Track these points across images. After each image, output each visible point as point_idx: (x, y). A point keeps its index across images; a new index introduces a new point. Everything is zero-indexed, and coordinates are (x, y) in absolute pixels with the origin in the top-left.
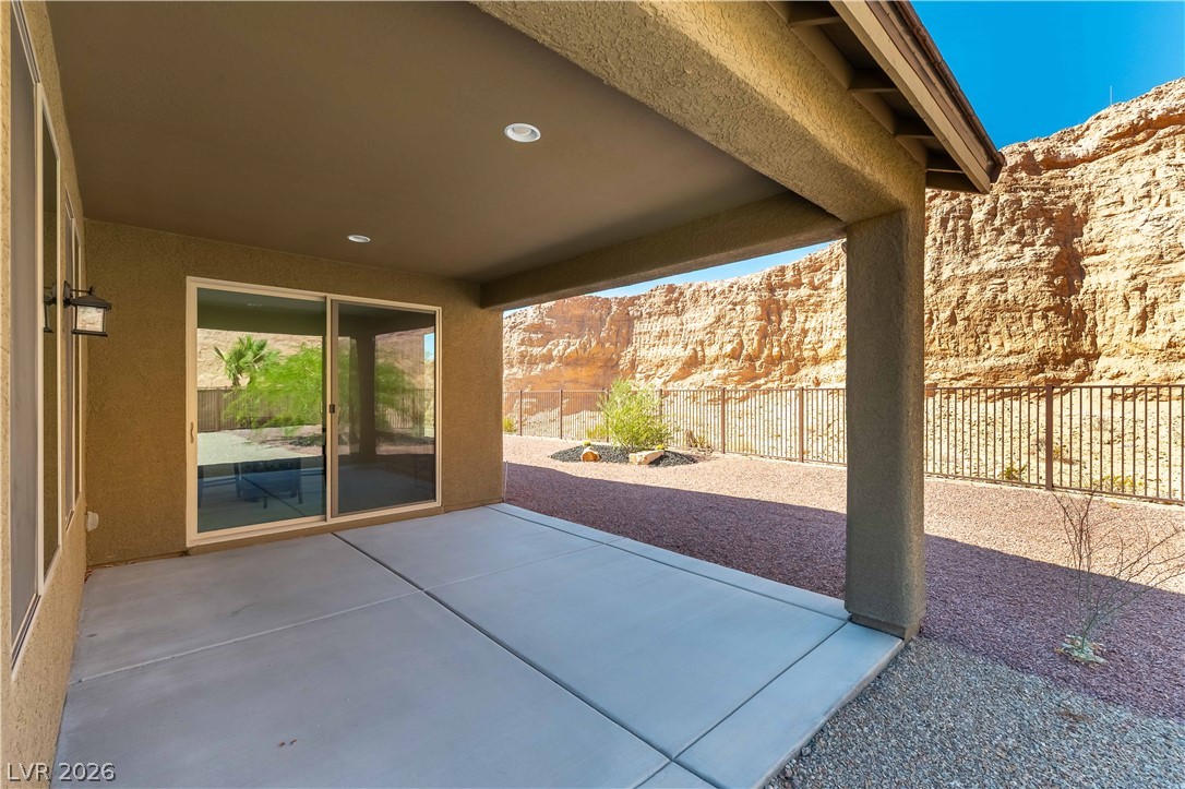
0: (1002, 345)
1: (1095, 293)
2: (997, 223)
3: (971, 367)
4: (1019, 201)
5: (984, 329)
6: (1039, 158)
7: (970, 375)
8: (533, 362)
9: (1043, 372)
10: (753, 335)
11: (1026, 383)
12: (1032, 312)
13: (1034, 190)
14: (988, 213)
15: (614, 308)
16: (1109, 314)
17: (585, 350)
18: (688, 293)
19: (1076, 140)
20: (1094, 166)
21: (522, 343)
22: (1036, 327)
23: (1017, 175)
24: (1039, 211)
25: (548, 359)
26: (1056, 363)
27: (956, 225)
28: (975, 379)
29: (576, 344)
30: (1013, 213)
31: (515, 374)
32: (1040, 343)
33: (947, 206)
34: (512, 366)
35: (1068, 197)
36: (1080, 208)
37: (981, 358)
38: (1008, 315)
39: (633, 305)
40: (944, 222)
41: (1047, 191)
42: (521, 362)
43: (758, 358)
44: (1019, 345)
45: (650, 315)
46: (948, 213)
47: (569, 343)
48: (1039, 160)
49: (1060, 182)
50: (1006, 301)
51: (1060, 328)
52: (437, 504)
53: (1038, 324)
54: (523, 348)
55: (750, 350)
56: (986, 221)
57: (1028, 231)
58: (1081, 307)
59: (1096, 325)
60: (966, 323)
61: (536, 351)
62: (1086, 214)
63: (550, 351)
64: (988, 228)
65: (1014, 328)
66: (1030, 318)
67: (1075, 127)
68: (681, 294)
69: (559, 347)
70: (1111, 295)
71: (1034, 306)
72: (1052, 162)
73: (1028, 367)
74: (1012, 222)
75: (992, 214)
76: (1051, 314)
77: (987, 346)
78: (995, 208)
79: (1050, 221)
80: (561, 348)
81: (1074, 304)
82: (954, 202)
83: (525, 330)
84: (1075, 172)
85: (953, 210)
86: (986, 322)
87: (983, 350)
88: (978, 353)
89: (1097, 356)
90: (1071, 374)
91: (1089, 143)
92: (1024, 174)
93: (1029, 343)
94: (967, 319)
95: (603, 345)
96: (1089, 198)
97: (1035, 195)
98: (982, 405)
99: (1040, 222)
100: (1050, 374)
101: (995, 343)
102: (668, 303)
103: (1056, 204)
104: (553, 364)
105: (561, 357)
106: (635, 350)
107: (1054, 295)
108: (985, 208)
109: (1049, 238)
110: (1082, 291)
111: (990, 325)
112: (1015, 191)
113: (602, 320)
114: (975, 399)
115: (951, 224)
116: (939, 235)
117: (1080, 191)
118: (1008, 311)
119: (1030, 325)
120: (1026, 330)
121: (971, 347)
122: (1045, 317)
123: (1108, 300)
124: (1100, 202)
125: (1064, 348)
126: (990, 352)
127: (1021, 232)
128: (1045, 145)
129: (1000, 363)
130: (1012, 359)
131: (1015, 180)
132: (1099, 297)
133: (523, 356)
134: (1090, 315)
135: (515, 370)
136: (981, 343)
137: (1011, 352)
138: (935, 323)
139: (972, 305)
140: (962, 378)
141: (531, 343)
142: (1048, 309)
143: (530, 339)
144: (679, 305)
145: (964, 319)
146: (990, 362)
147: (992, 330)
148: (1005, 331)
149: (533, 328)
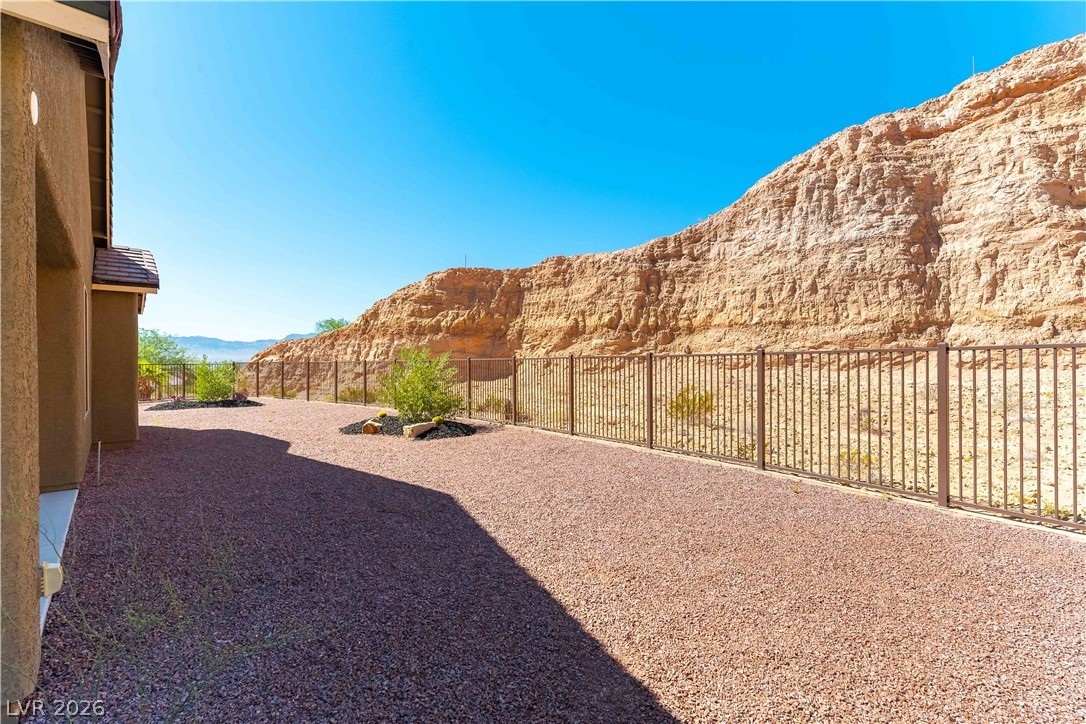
0: (859, 313)
1: (949, 260)
2: (859, 192)
3: (828, 335)
4: (881, 170)
5: (843, 297)
6: (904, 128)
7: (827, 343)
8: (421, 333)
9: (895, 340)
10: (630, 305)
12: (887, 280)
13: (897, 159)
14: (851, 183)
15: (506, 280)
16: (962, 281)
17: (474, 320)
18: (576, 265)
19: (940, 110)
20: (956, 135)
21: (412, 314)
22: (891, 295)
23: (881, 146)
24: (901, 180)
25: (436, 329)
26: (910, 331)
27: (820, 194)
28: (831, 348)
29: (465, 314)
30: (875, 182)
31: (404, 344)
32: (894, 311)
33: (813, 176)
34: (402, 337)
35: (929, 166)
36: (940, 177)
37: (839, 326)
38: (865, 283)
39: (524, 277)
40: (810, 192)
41: (909, 161)
42: (410, 333)
43: (635, 327)
44: (874, 312)
45: (539, 286)
46: (814, 184)
47: (458, 314)
48: (904, 130)
49: (919, 152)
50: (863, 270)
51: (914, 296)
53: (893, 292)
54: (413, 319)
55: (627, 320)
56: (849, 191)
57: (888, 200)
58: (936, 275)
59: (949, 293)
60: (826, 291)
61: (426, 322)
62: (946, 183)
63: (439, 321)
64: (851, 197)
65: (871, 296)
66: (886, 286)
67: (940, 98)
68: (569, 265)
69: (447, 318)
70: (965, 263)
71: (890, 274)
72: (916, 133)
73: (882, 335)
74: (873, 191)
75: (855, 184)
76: (906, 282)
77: (845, 314)
78: (858, 177)
79: (910, 189)
80: (449, 319)
81: (929, 272)
82: (820, 173)
83: (415, 301)
84: (937, 141)
85: (818, 179)
86: (845, 291)
87: (842, 318)
88: (837, 321)
89: (949, 324)
90: (922, 342)
91: (951, 114)
92: (888, 144)
93: (884, 311)
94: (827, 287)
95: (492, 316)
96: (949, 167)
97: (897, 164)
99: (901, 191)
100: (902, 342)
101: (852, 310)
102: (556, 274)
103: (916, 173)
104: (441, 334)
105: (448, 328)
106: (523, 321)
107: (909, 263)
108: (848, 178)
109: (908, 206)
110: (938, 259)
111: (848, 293)
112: (878, 161)
113: (492, 293)
115: (816, 193)
116: (805, 205)
117: (941, 160)
118: (866, 279)
119: (885, 293)
120: (882, 298)
121: (830, 315)
122: (900, 285)
123: (962, 267)
124: (959, 170)
125: (917, 316)
126: (848, 320)
127: (882, 201)
128: (910, 115)
129: (855, 332)
130: (867, 328)
131: (880, 150)
132: (953, 265)
133: (412, 326)
134: (945, 283)
135: (404, 340)
136: (840, 312)
137: (866, 321)
138: (798, 293)
139: (832, 274)
140: (819, 347)
141: (421, 314)
142: (903, 277)
143: (420, 310)
144: (567, 276)
145: (824, 288)
146: (847, 331)
147: (850, 299)
148: (862, 300)
149: (424, 300)
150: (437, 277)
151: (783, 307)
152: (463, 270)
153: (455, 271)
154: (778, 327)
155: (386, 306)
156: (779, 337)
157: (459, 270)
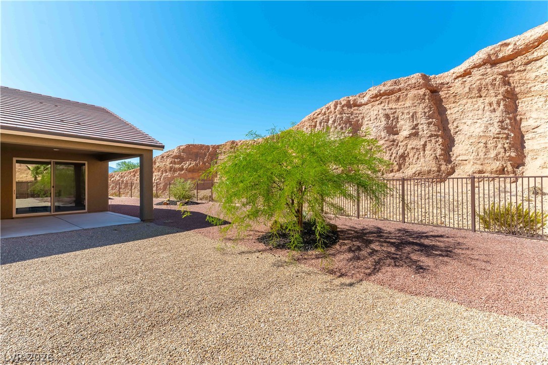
2: (335, 125)
4: (342, 117)
6: (352, 102)
8: (175, 170)
13: (348, 114)
14: (333, 121)
15: (211, 149)
17: (197, 166)
18: (239, 144)
19: (363, 97)
20: (366, 107)
21: (171, 163)
23: (344, 108)
24: (348, 121)
25: (182, 169)
27: (324, 124)
29: (193, 163)
30: (340, 121)
31: (167, 175)
33: (322, 118)
34: (167, 172)
35: (357, 117)
36: (360, 121)
39: (219, 148)
40: (320, 123)
41: (352, 114)
42: (170, 171)
45: (225, 152)
46: (322, 120)
47: (191, 163)
49: (355, 112)
52: (86, 210)
54: (171, 165)
56: (333, 123)
57: (344, 128)
61: (177, 166)
62: (362, 123)
63: (183, 166)
64: (333, 126)
67: (364, 93)
68: (237, 144)
69: (186, 165)
72: (355, 105)
74: (340, 125)
75: (334, 122)
78: (335, 119)
79: (351, 125)
80: (187, 165)
82: (324, 116)
83: (172, 158)
84: (361, 108)
85: (323, 119)
91: (366, 99)
92: (346, 108)
95: (205, 164)
96: (363, 118)
97: (348, 116)
99: (348, 125)
102: (231, 148)
103: (353, 119)
104: (183, 171)
105: (187, 169)
108: (333, 119)
109: (349, 131)
112: (342, 114)
113: (205, 155)
115: (322, 124)
116: (319, 128)
117: (361, 115)
124: (366, 119)
127: (342, 128)
128: (354, 98)
131: (343, 110)
133: (171, 168)
135: (167, 174)
141: (175, 163)
143: (174, 161)
144: (236, 149)
149: (176, 157)
150: (181, 147)
152: (193, 145)
153: (189, 145)
155: (159, 159)
157: (191, 145)
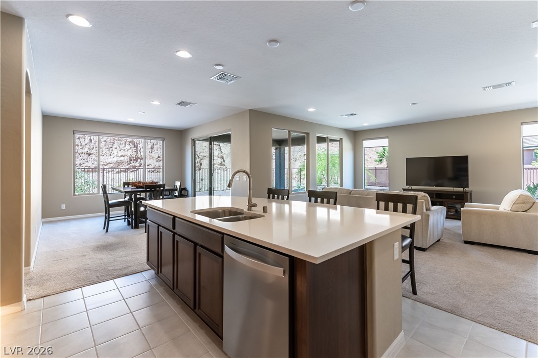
0: (118, 153)
3: (109, 160)
5: (111, 146)
7: (110, 163)
11: (127, 167)
12: (125, 142)
22: (127, 147)
26: (134, 160)
28: (112, 165)
32: (129, 153)
37: (112, 157)
38: (118, 142)
44: (123, 153)
51: (133, 149)
53: (128, 147)
58: (136, 143)
59: (141, 149)
60: (105, 143)
65: (121, 147)
66: (125, 144)
73: (127, 161)
76: (131, 144)
86: (112, 143)
87: (112, 154)
89: (142, 159)
90: (137, 164)
93: (126, 153)
98: (115, 175)
100: (133, 164)
101: (115, 151)
114: (112, 172)
119: (125, 147)
120: (125, 148)
121: (108, 152)
125: (135, 156)
126: (114, 155)
129: (119, 160)
130: (122, 158)
134: (139, 146)
136: (111, 151)
137: (121, 156)
138: (93, 141)
140: (107, 165)
142: (130, 142)
145: (104, 141)
146: (116, 159)
147: (114, 147)
148: (118, 148)
151: (87, 146)
154: (87, 155)
156: (88, 159)
